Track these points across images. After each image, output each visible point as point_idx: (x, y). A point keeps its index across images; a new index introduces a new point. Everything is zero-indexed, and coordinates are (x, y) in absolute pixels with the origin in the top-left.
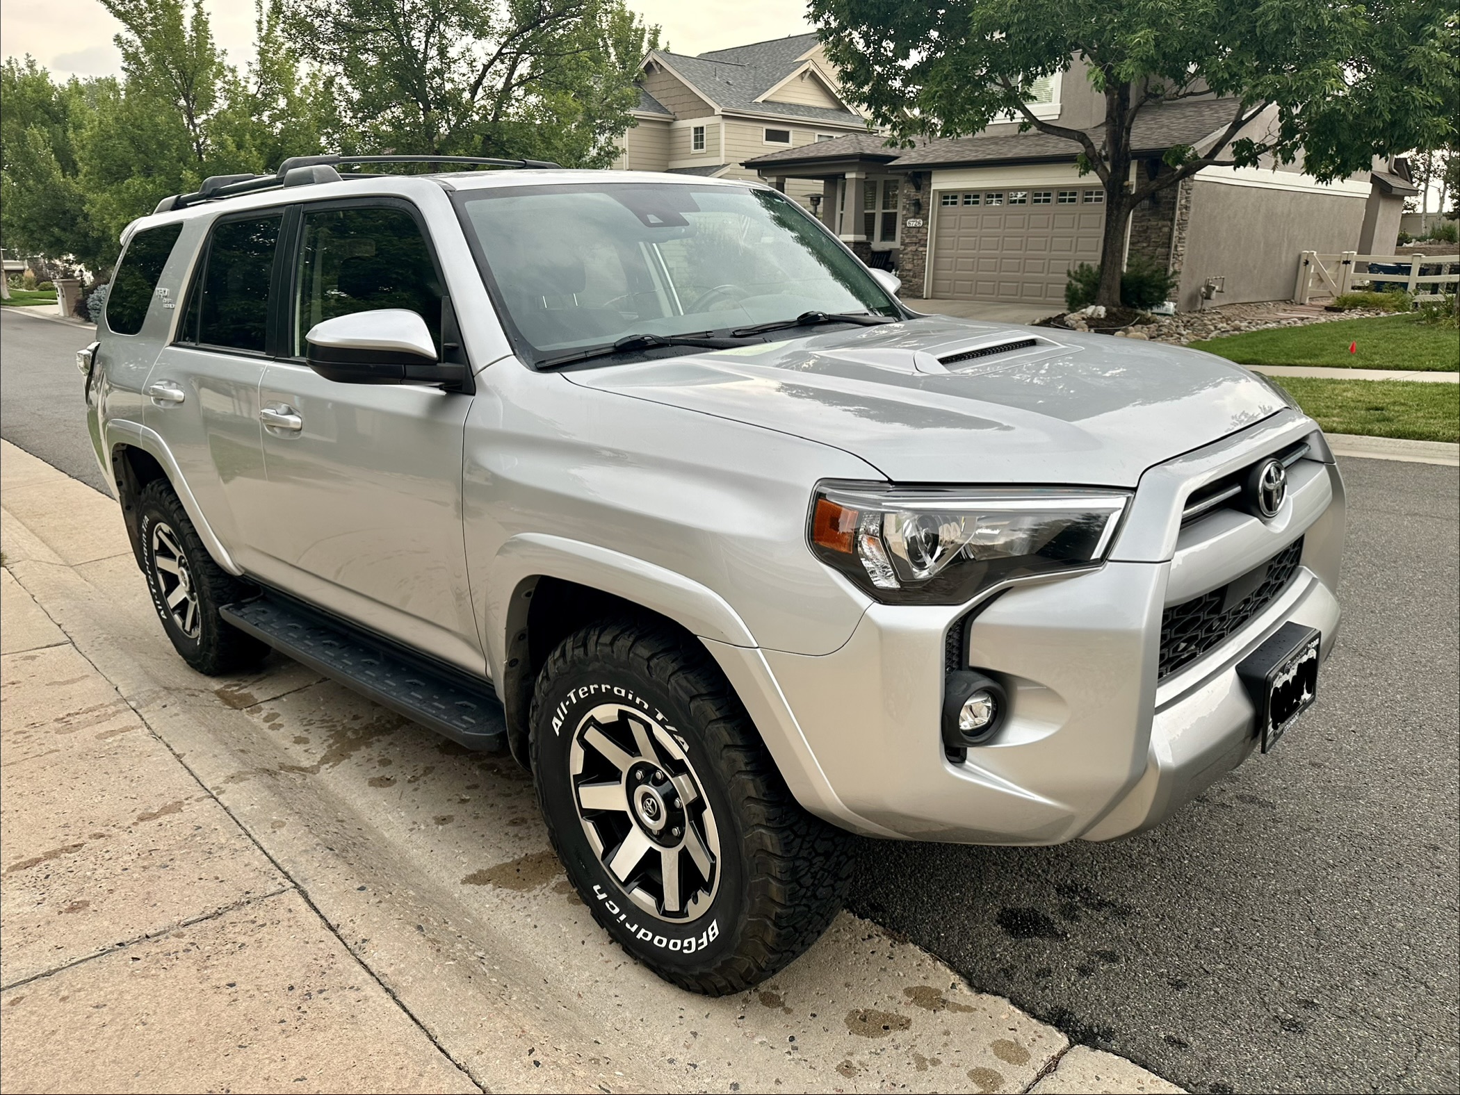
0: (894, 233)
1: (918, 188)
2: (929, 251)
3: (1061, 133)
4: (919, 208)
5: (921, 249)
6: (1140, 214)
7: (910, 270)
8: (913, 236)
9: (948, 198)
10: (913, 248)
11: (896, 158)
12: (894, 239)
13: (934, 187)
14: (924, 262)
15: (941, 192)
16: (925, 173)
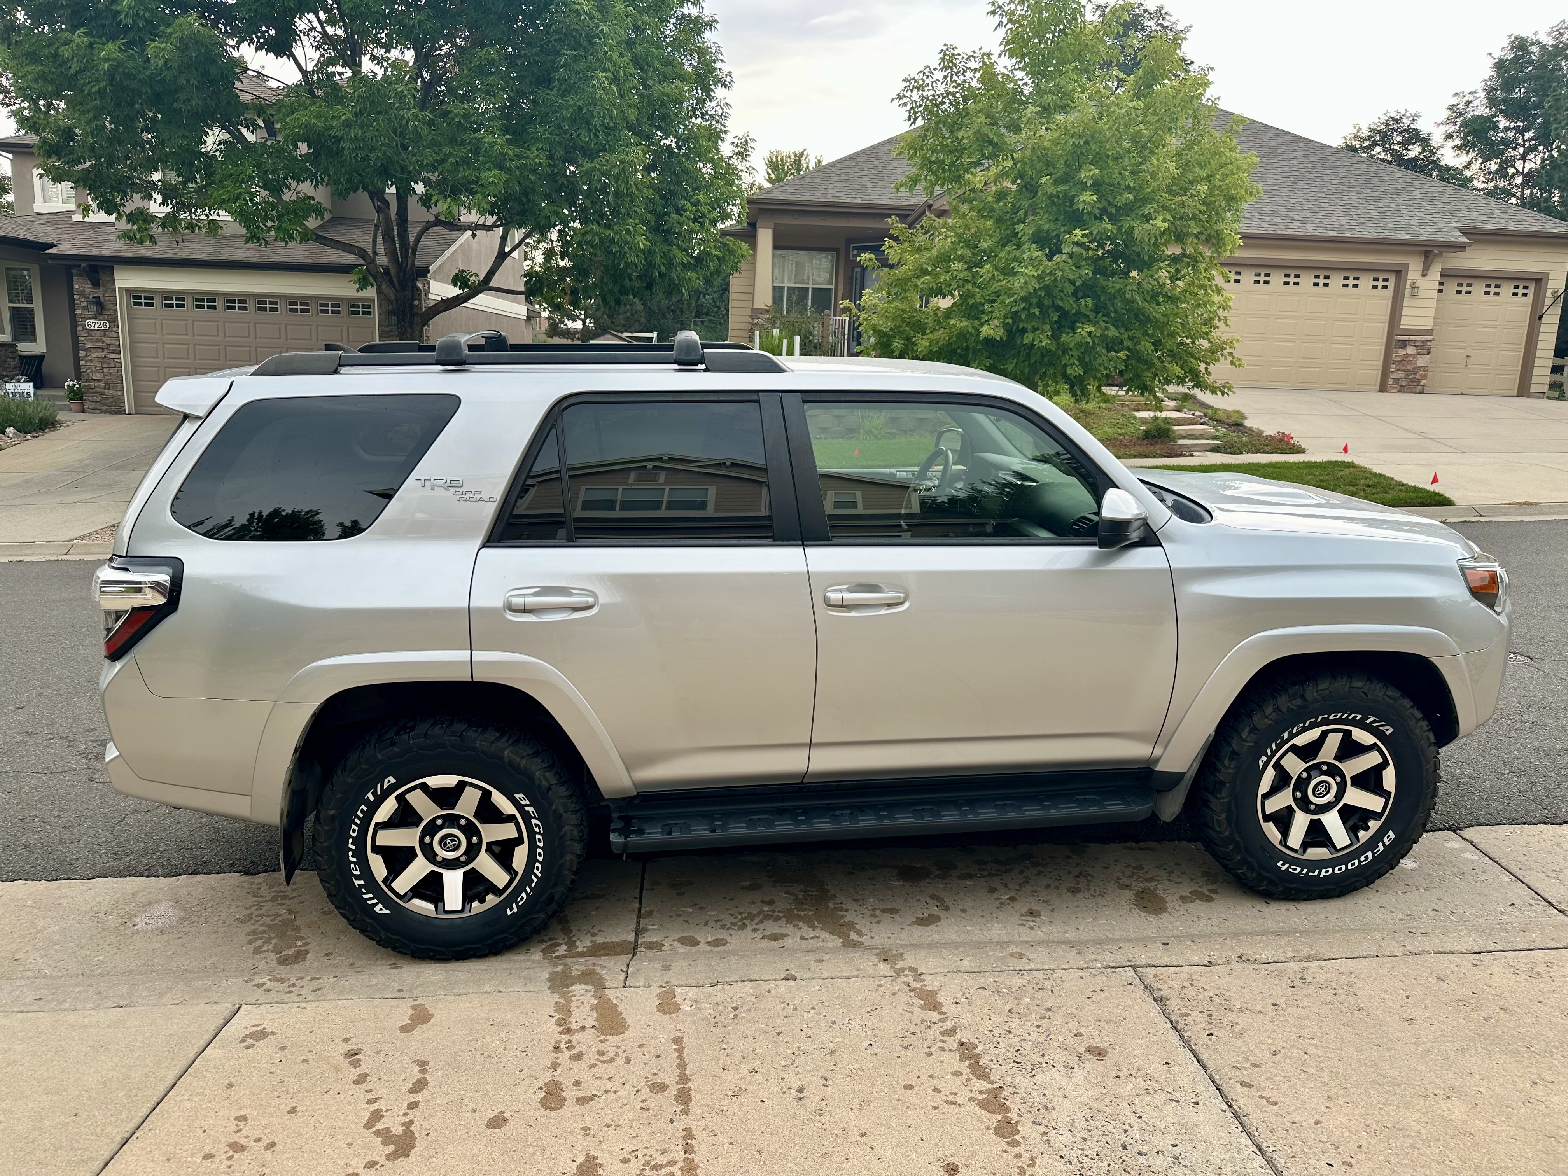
0: (34, 333)
1: (96, 284)
2: (124, 357)
3: (339, 247)
4: (101, 308)
5: (113, 356)
6: (387, 329)
7: (99, 381)
8: (97, 341)
9: (138, 298)
10: (101, 354)
11: (53, 245)
12: (34, 341)
13: (118, 284)
14: (120, 369)
15: (128, 291)
16: (103, 267)
